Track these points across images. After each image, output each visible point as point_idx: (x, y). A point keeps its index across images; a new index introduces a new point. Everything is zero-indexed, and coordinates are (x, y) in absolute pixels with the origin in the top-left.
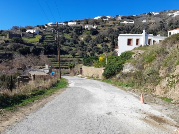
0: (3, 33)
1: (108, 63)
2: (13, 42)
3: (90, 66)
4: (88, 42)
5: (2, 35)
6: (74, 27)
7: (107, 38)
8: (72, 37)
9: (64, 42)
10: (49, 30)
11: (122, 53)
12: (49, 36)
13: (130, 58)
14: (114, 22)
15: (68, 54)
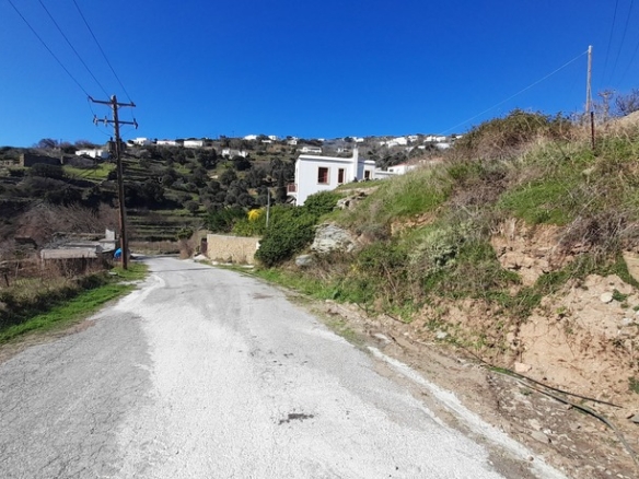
0: (9, 153)
1: (270, 224)
2: (33, 174)
3: (227, 232)
4: (229, 183)
5: (7, 158)
6: (199, 150)
7: (268, 176)
8: (192, 172)
9: (172, 182)
10: (137, 154)
11: (310, 198)
12: (136, 166)
13: (331, 209)
14: (285, 147)
15: (181, 207)
